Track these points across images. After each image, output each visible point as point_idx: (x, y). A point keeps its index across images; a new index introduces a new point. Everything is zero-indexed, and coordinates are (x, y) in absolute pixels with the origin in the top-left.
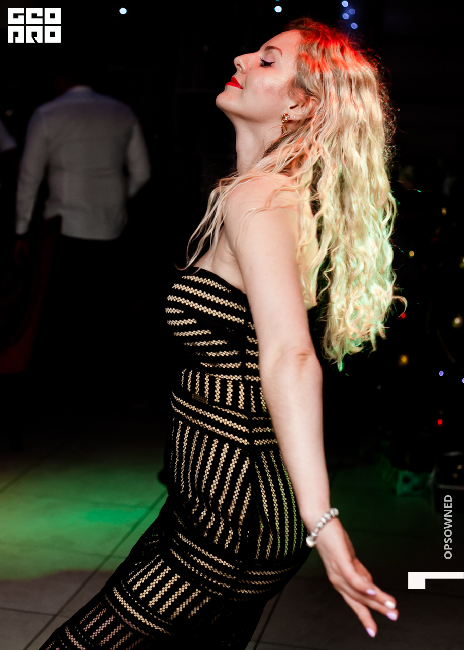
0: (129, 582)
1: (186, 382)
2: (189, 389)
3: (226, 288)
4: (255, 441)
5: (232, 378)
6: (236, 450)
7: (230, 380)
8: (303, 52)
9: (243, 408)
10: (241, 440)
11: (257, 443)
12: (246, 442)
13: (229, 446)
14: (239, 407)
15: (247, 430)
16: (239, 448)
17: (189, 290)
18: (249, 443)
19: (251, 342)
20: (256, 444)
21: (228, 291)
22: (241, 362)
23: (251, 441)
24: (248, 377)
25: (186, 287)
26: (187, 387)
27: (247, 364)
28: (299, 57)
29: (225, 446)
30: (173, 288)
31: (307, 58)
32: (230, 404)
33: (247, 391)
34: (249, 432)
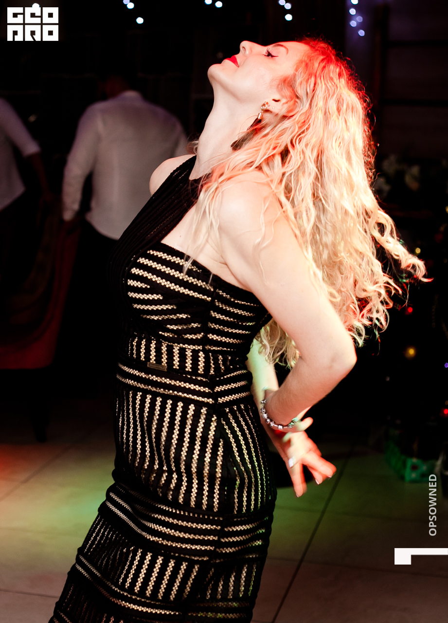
0: (120, 583)
1: (139, 352)
2: (142, 358)
3: (197, 267)
4: (219, 399)
5: (192, 347)
6: (202, 409)
7: (189, 349)
8: (306, 59)
9: (203, 373)
10: (205, 400)
11: (220, 400)
12: (210, 401)
13: (194, 406)
14: (199, 372)
15: (210, 391)
16: (205, 407)
17: (152, 264)
18: (213, 402)
19: (213, 316)
20: (221, 402)
21: (198, 271)
22: (202, 334)
23: (216, 400)
24: (208, 347)
25: (149, 261)
26: (141, 357)
27: (208, 336)
28: (301, 62)
29: (190, 407)
30: (138, 261)
31: (307, 65)
32: (190, 370)
33: (207, 359)
34: (212, 392)
